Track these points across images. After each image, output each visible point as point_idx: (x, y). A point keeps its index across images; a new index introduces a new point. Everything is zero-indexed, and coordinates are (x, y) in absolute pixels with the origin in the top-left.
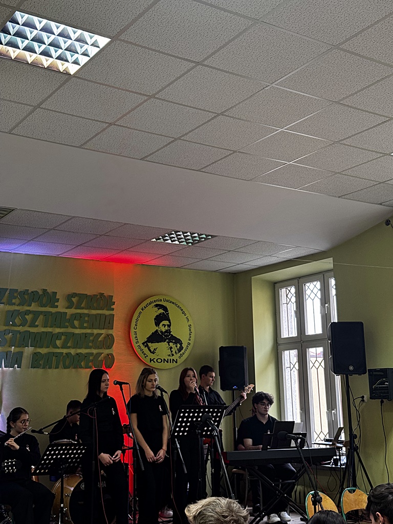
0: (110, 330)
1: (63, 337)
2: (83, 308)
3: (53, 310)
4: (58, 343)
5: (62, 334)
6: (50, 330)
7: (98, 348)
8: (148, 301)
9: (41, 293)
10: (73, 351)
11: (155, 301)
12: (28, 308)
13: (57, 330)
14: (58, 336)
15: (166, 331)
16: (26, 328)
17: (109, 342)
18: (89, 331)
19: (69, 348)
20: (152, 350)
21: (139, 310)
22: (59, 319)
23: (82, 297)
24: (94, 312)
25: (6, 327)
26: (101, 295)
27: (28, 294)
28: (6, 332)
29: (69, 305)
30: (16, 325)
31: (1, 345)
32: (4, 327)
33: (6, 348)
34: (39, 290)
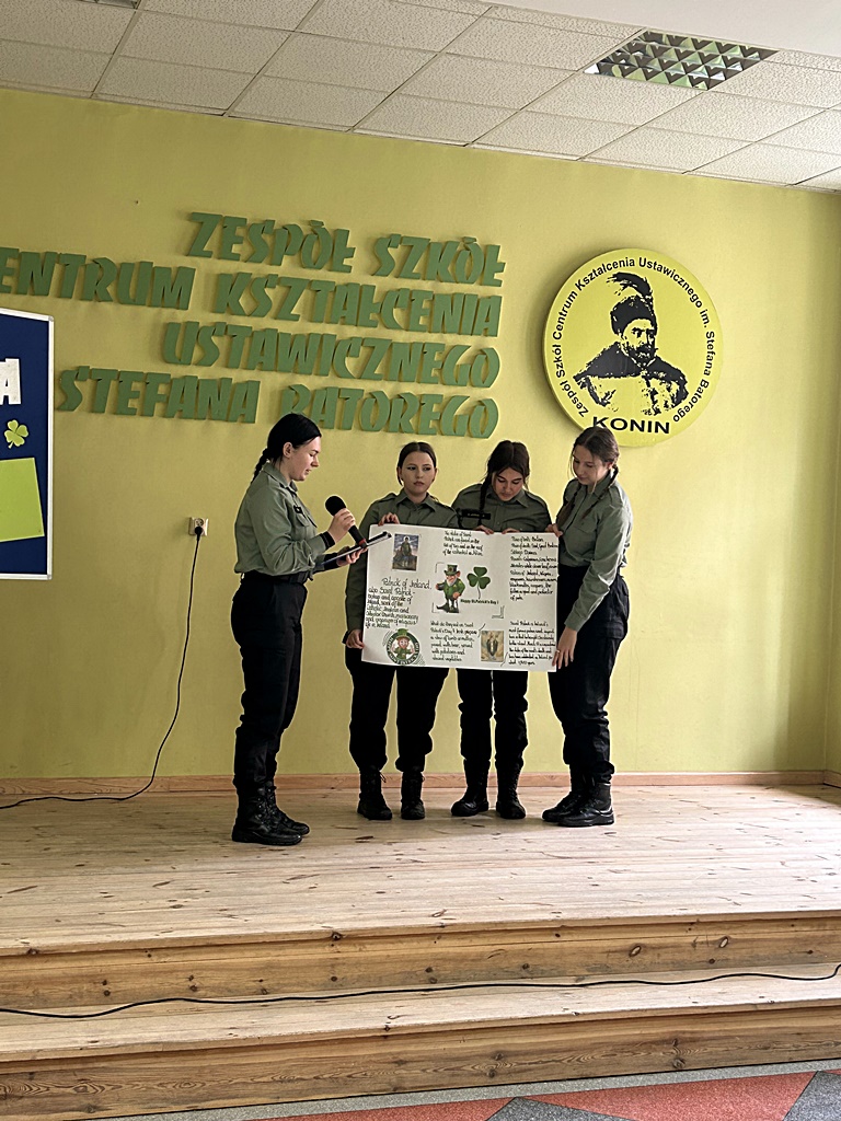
0: (489, 338)
1: (363, 351)
2: (416, 277)
3: (338, 278)
4: (350, 363)
5: (363, 341)
6: (330, 329)
7: (457, 383)
8: (595, 264)
9: (306, 230)
10: (388, 388)
11: (615, 264)
12: (274, 270)
13: (351, 332)
14: (350, 347)
15: (642, 349)
16: (267, 322)
17: (484, 367)
18: (433, 338)
19: (377, 378)
20: (601, 396)
21: (569, 286)
22: (353, 304)
23: (413, 246)
24: (447, 288)
25: (218, 318)
26: (468, 243)
27: (274, 233)
28: (216, 329)
29: (381, 267)
30: (241, 313)
31: (205, 362)
32: (212, 315)
33: (216, 372)
34: (303, 222)
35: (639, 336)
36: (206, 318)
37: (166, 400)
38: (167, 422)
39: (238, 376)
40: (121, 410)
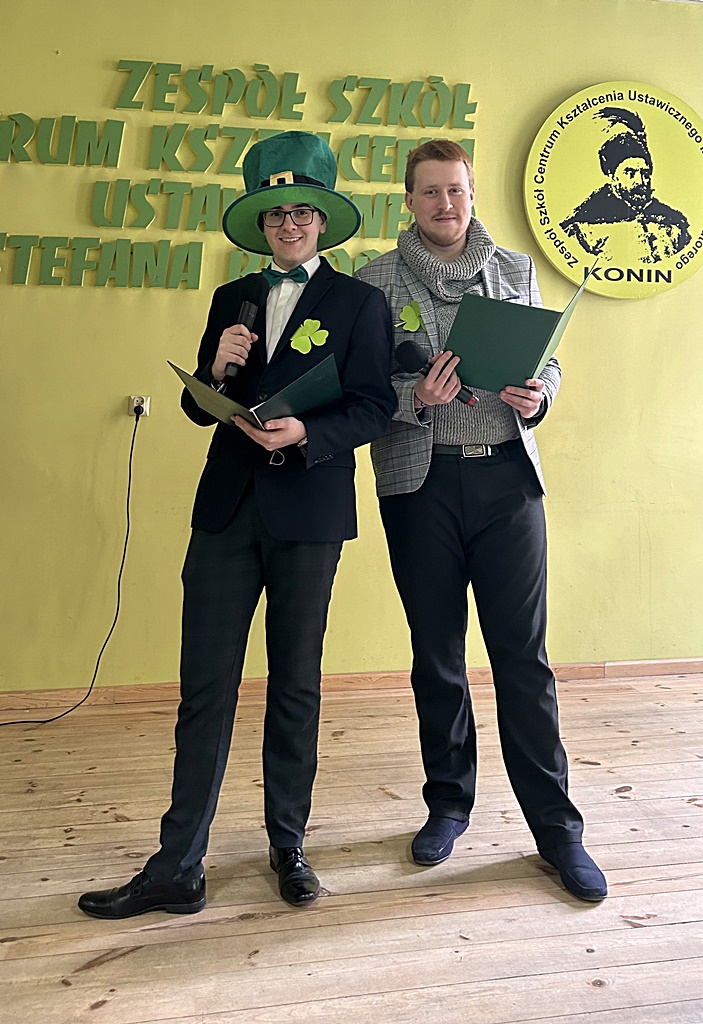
2: (376, 122)
8: (579, 99)
9: (249, 75)
11: (601, 99)
15: (637, 190)
20: (592, 244)
21: (551, 124)
23: (373, 88)
25: (153, 175)
26: (434, 83)
27: (213, 81)
28: (150, 187)
29: (337, 111)
30: (179, 168)
31: (139, 224)
32: (148, 172)
33: (151, 233)
34: (246, 67)
35: (632, 176)
36: (138, 176)
37: (96, 267)
38: (99, 291)
39: (177, 237)
40: (45, 280)
